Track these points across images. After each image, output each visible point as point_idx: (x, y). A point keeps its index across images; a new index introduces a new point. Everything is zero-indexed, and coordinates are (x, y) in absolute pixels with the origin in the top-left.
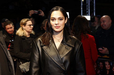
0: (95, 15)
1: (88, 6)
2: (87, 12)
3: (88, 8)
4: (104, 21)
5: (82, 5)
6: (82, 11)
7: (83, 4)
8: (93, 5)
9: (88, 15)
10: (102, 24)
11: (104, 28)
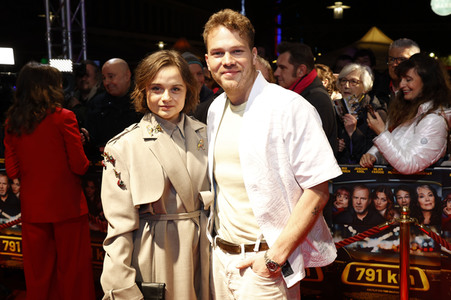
0: (85, 58)
1: (67, 34)
2: (65, 49)
3: (67, 39)
4: (111, 76)
5: (49, 29)
6: (50, 46)
7: (51, 27)
8: (80, 33)
9: (68, 58)
10: (107, 81)
11: (111, 93)
